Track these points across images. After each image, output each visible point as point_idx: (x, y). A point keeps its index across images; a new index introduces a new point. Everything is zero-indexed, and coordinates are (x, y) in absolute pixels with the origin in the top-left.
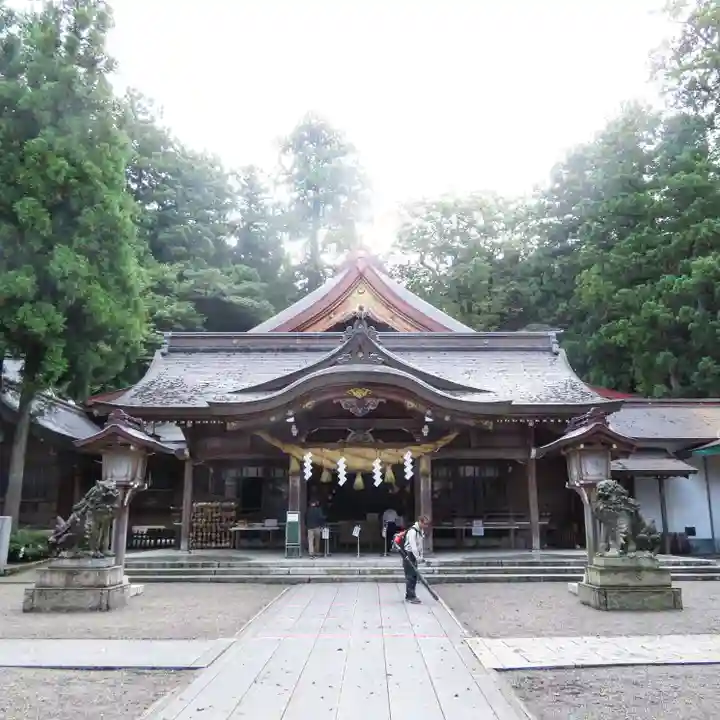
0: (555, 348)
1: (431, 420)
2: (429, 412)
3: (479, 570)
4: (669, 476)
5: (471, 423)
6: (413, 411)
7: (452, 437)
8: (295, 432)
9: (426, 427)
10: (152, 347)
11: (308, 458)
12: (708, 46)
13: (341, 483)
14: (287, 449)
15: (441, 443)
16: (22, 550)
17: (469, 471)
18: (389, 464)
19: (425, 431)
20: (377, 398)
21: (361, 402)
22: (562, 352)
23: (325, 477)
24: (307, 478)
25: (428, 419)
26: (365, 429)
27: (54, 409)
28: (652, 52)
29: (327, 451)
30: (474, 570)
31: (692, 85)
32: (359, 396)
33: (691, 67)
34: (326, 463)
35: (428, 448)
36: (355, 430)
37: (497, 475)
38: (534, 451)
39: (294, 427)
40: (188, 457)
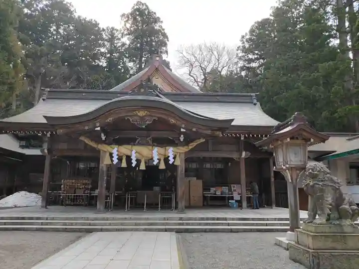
0: (255, 101)
1: (184, 130)
2: (183, 126)
3: (213, 223)
6: (174, 125)
8: (103, 137)
9: (182, 136)
14: (99, 148)
19: (182, 138)
20: (152, 116)
21: (142, 118)
22: (258, 103)
30: (209, 223)
32: (141, 115)
35: (183, 149)
37: (222, 167)
38: (244, 154)
39: (102, 135)
40: (47, 154)
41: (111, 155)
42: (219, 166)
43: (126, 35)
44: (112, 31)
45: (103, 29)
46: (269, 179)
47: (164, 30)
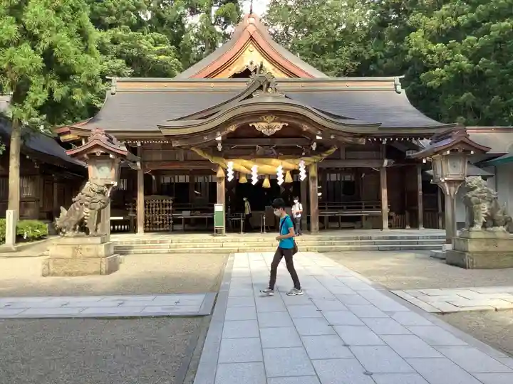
0: (399, 88)
1: (321, 138)
2: (319, 133)
5: (349, 140)
6: (307, 133)
7: (332, 151)
8: (220, 147)
9: (315, 144)
11: (230, 166)
13: (254, 183)
14: (214, 160)
15: (325, 155)
16: (25, 233)
17: (334, 177)
18: (288, 170)
19: (314, 147)
20: (282, 122)
22: (403, 91)
23: (243, 180)
24: (230, 180)
25: (318, 138)
26: (270, 146)
32: (268, 121)
34: (243, 169)
35: (315, 159)
36: (262, 147)
37: (353, 179)
38: (386, 162)
39: (219, 144)
40: (140, 168)
41: (226, 171)
42: (348, 178)
46: (416, 192)
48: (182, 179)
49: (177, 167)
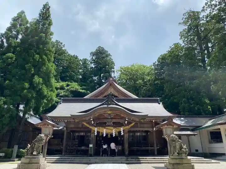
0: (159, 102)
2: (127, 117)
4: (190, 135)
5: (138, 120)
6: (123, 117)
7: (133, 124)
8: (93, 122)
9: (126, 121)
10: (57, 103)
11: (96, 129)
12: (194, 31)
13: (104, 136)
14: (91, 127)
15: (130, 126)
17: (138, 134)
18: (117, 131)
19: (126, 122)
20: (114, 114)
21: (110, 115)
22: (161, 103)
23: (101, 134)
24: (95, 134)
25: (127, 119)
26: (111, 122)
27: (32, 117)
28: (181, 32)
29: (101, 128)
31: (191, 40)
32: (109, 113)
33: (190, 36)
34: (101, 131)
35: (127, 127)
36: (108, 122)
38: (154, 129)
39: (93, 121)
40: (65, 130)
41: (94, 131)
42: (144, 134)
43: (93, 63)
44: (85, 61)
45: (80, 59)
47: (112, 60)
48: (82, 134)
49: (79, 130)
